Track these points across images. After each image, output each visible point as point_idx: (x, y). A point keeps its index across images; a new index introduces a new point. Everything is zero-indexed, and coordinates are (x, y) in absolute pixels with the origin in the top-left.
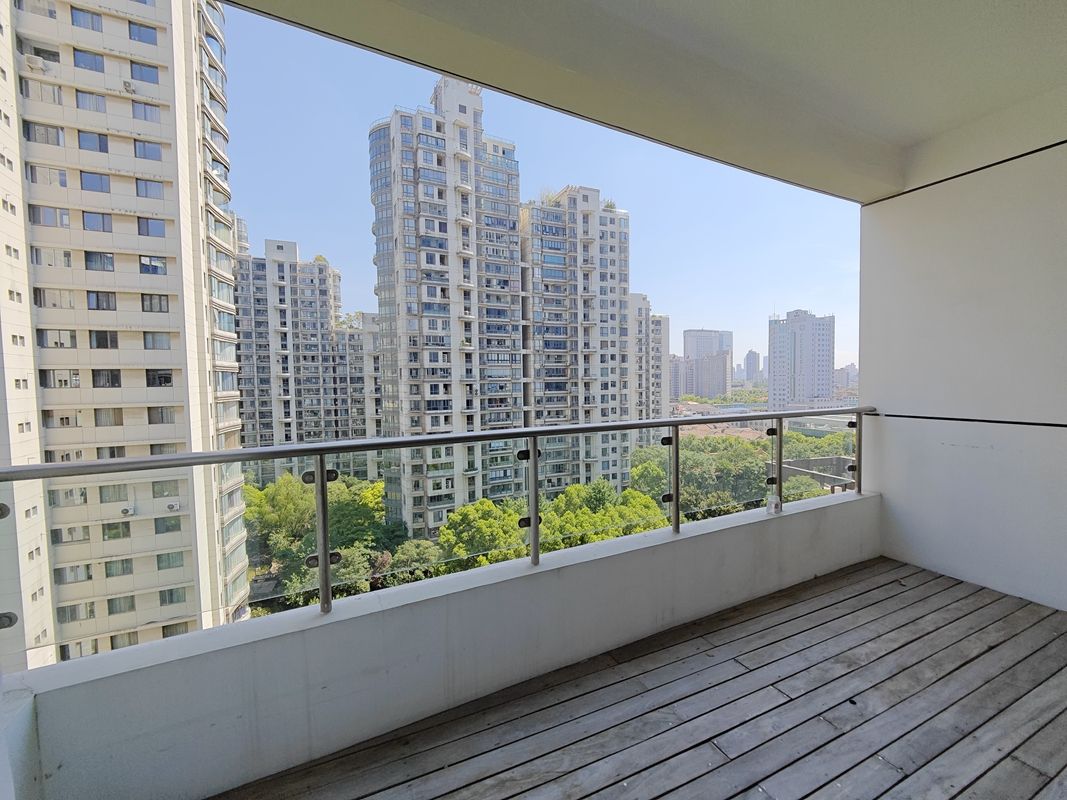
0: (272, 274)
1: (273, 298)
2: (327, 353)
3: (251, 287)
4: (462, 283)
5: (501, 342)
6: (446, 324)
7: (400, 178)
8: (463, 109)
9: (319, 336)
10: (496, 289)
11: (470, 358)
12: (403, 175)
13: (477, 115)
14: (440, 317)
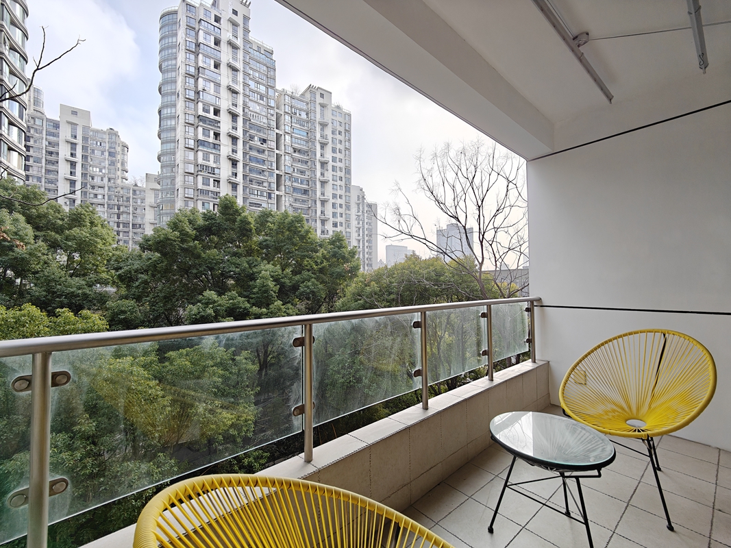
0: (65, 133)
1: (64, 151)
2: (112, 202)
3: (44, 140)
4: (231, 131)
5: (260, 183)
6: (217, 160)
7: (184, 47)
8: (235, 12)
9: (106, 188)
10: (257, 142)
11: (236, 187)
12: (186, 46)
13: (246, 19)
14: (212, 153)
